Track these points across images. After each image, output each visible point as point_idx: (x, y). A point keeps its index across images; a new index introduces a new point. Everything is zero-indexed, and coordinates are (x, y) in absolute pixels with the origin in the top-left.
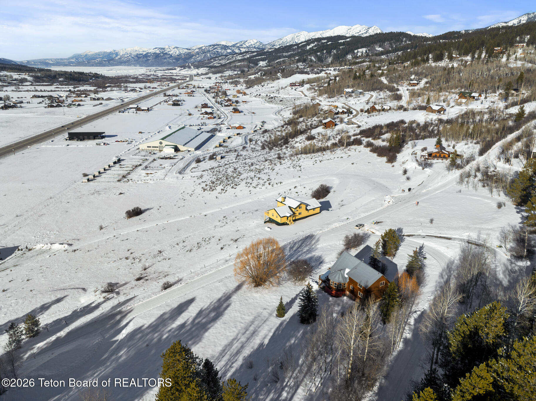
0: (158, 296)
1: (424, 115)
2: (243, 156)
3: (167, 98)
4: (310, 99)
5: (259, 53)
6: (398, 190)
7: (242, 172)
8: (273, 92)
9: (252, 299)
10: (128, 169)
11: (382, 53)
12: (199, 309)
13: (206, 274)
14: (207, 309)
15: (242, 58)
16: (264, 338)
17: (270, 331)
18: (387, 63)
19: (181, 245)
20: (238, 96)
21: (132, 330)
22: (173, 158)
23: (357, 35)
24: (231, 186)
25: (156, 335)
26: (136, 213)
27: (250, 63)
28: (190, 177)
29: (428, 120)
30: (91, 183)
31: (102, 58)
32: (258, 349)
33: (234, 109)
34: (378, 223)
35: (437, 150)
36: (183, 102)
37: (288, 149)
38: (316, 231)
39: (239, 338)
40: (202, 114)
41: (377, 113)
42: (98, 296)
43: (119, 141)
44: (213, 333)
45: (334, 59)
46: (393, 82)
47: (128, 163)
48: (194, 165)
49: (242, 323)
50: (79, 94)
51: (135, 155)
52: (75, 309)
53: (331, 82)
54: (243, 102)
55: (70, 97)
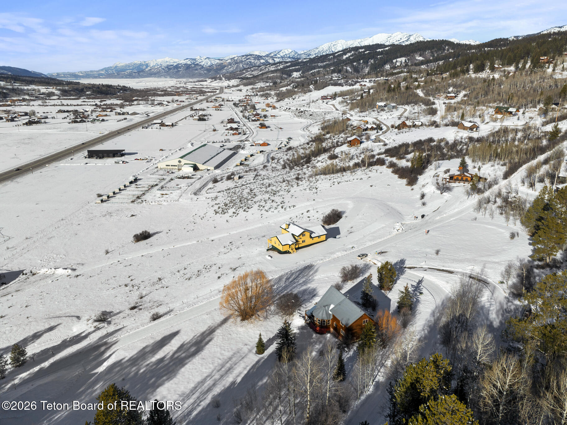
0: (145, 327)
1: (455, 132)
2: (262, 176)
3: (194, 112)
4: (341, 113)
5: (293, 63)
6: (410, 217)
7: (257, 194)
8: (304, 106)
9: (236, 333)
10: (143, 189)
11: (422, 63)
12: (181, 343)
13: (196, 306)
14: (189, 343)
15: (275, 69)
16: (238, 376)
17: (245, 369)
18: (425, 74)
19: (181, 272)
20: (267, 110)
21: (113, 363)
22: (191, 178)
23: (396, 43)
24: (243, 209)
25: (134, 368)
26: (144, 236)
27: (283, 74)
28: (204, 199)
29: (458, 138)
30: (104, 204)
31: (133, 69)
32: (229, 387)
33: (261, 124)
34: (382, 253)
35: (459, 173)
36: (209, 117)
37: (309, 168)
38: (317, 260)
39: (213, 375)
40: (227, 130)
41: (407, 130)
42: (90, 325)
43: (138, 160)
44: (190, 369)
45: (371, 69)
46: (429, 96)
47: (144, 183)
48: (211, 185)
49: (220, 359)
50: (105, 108)
51: (153, 174)
52: (65, 338)
53: (364, 95)
54: (272, 116)
55: (95, 111)
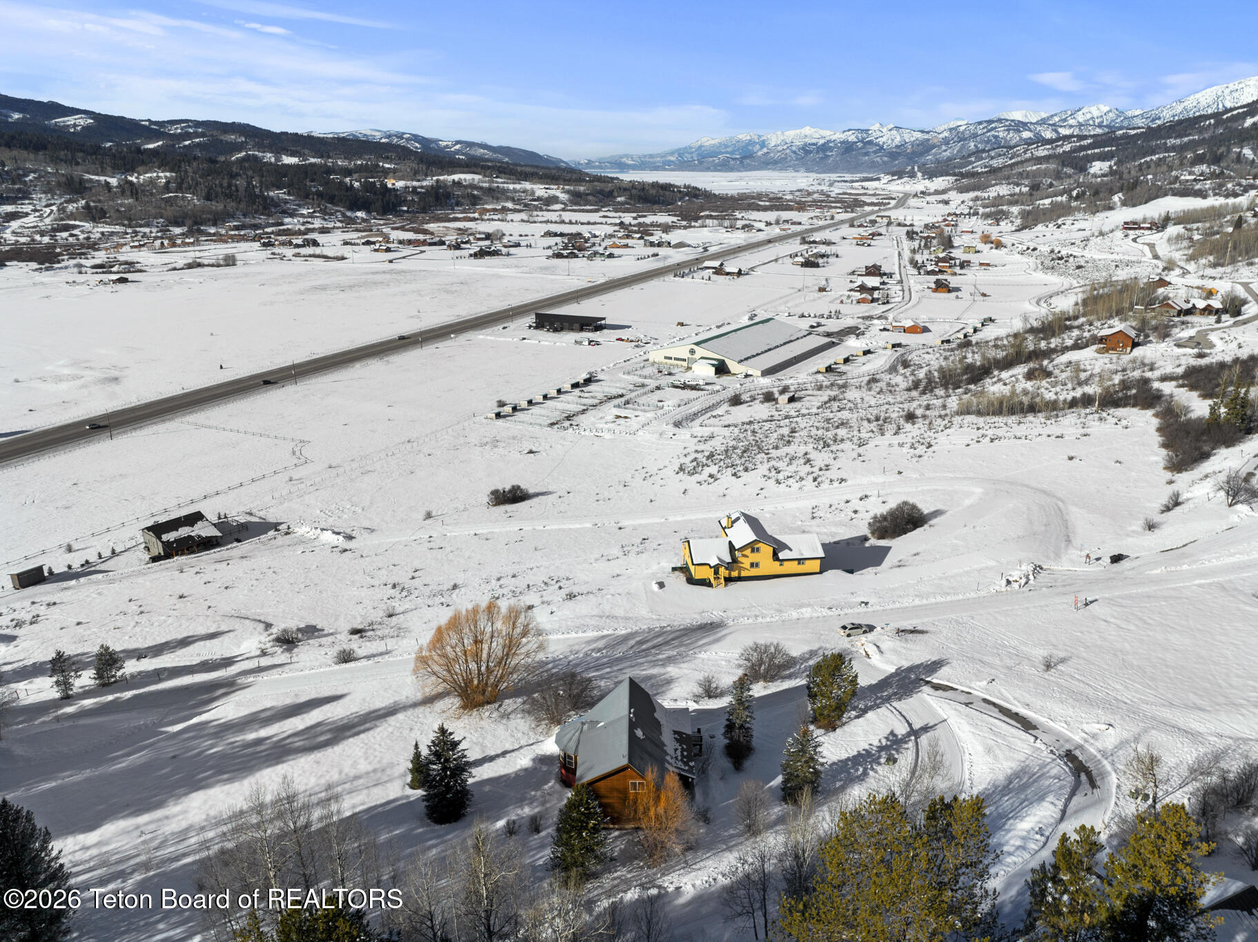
2: (846, 401)
3: (806, 246)
4: (1161, 265)
5: (1099, 139)
8: (1072, 244)
10: (590, 401)
14: (332, 723)
15: (1050, 152)
20: (977, 249)
22: (699, 389)
24: (734, 471)
26: (513, 496)
27: (1064, 165)
31: (732, 152)
33: (939, 282)
34: (913, 632)
36: (832, 259)
37: (965, 396)
40: (851, 289)
42: (261, 645)
43: (622, 340)
47: (600, 390)
48: (721, 409)
49: (341, 773)
50: (634, 231)
51: (630, 373)
54: (981, 264)
55: (612, 237)
